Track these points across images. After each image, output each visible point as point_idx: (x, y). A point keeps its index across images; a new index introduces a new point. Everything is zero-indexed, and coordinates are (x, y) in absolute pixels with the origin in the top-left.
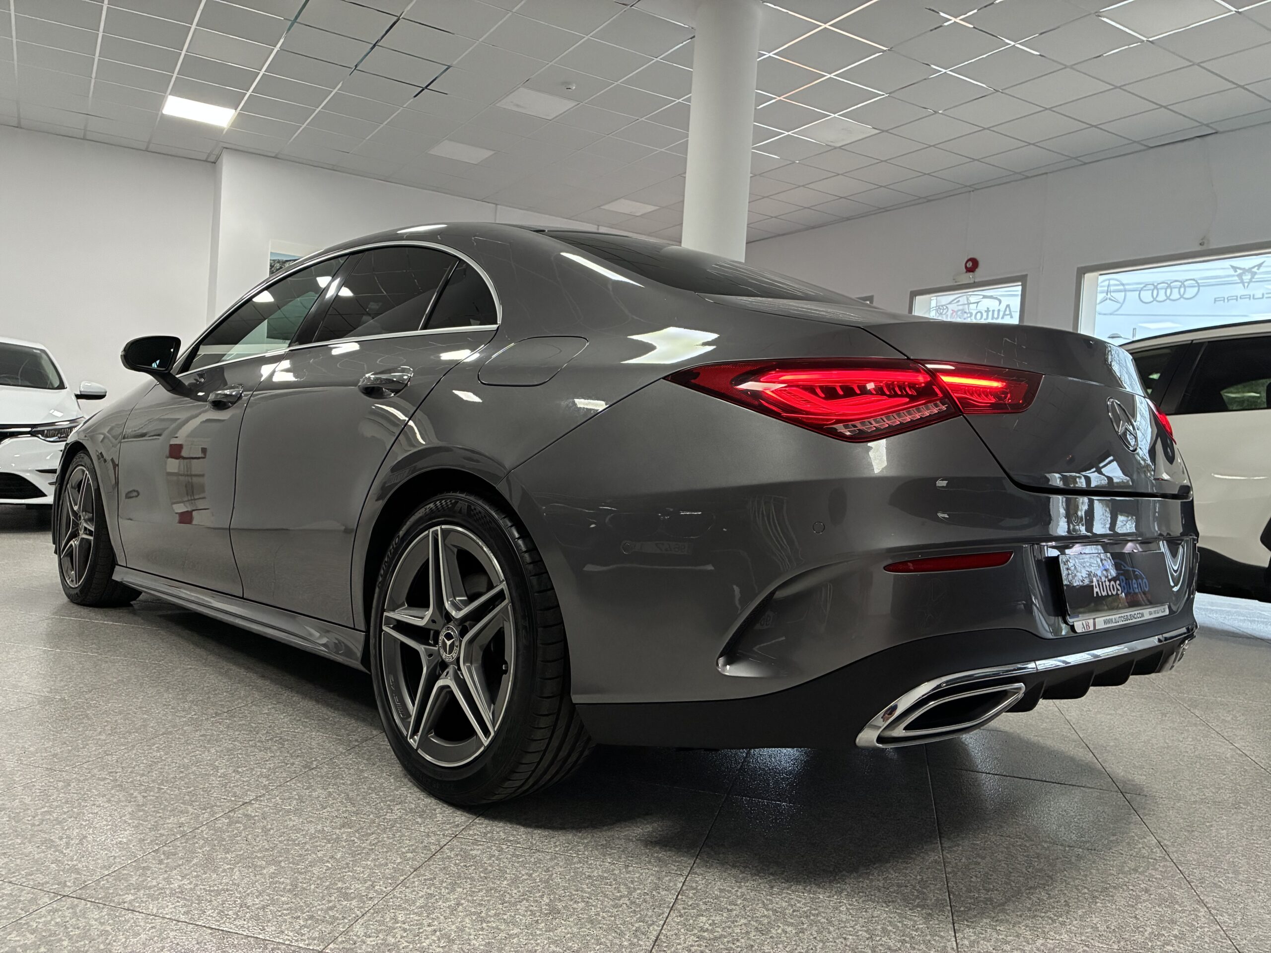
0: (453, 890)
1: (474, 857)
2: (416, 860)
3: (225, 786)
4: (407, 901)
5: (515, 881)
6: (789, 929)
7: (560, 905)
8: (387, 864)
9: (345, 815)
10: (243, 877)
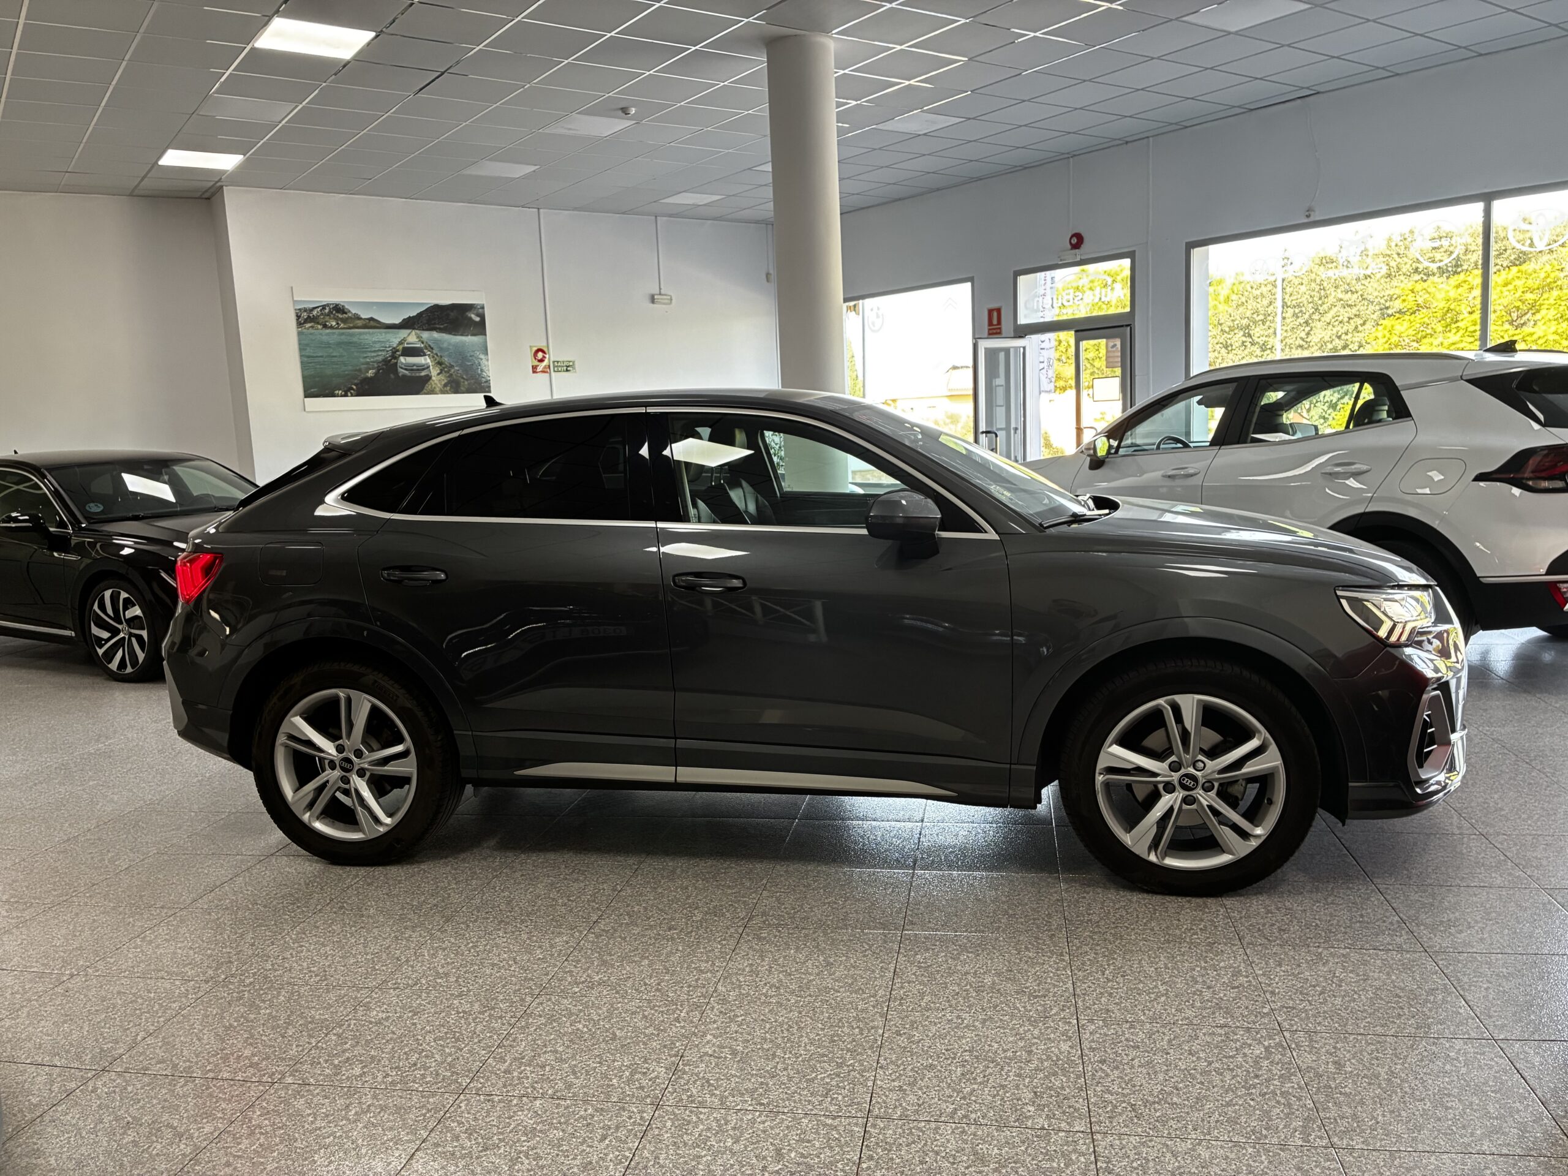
0: (763, 960)
1: (765, 938)
2: (729, 945)
3: (571, 911)
4: (739, 969)
5: (798, 949)
6: (970, 955)
7: (831, 960)
8: (713, 950)
9: (666, 921)
10: (633, 969)
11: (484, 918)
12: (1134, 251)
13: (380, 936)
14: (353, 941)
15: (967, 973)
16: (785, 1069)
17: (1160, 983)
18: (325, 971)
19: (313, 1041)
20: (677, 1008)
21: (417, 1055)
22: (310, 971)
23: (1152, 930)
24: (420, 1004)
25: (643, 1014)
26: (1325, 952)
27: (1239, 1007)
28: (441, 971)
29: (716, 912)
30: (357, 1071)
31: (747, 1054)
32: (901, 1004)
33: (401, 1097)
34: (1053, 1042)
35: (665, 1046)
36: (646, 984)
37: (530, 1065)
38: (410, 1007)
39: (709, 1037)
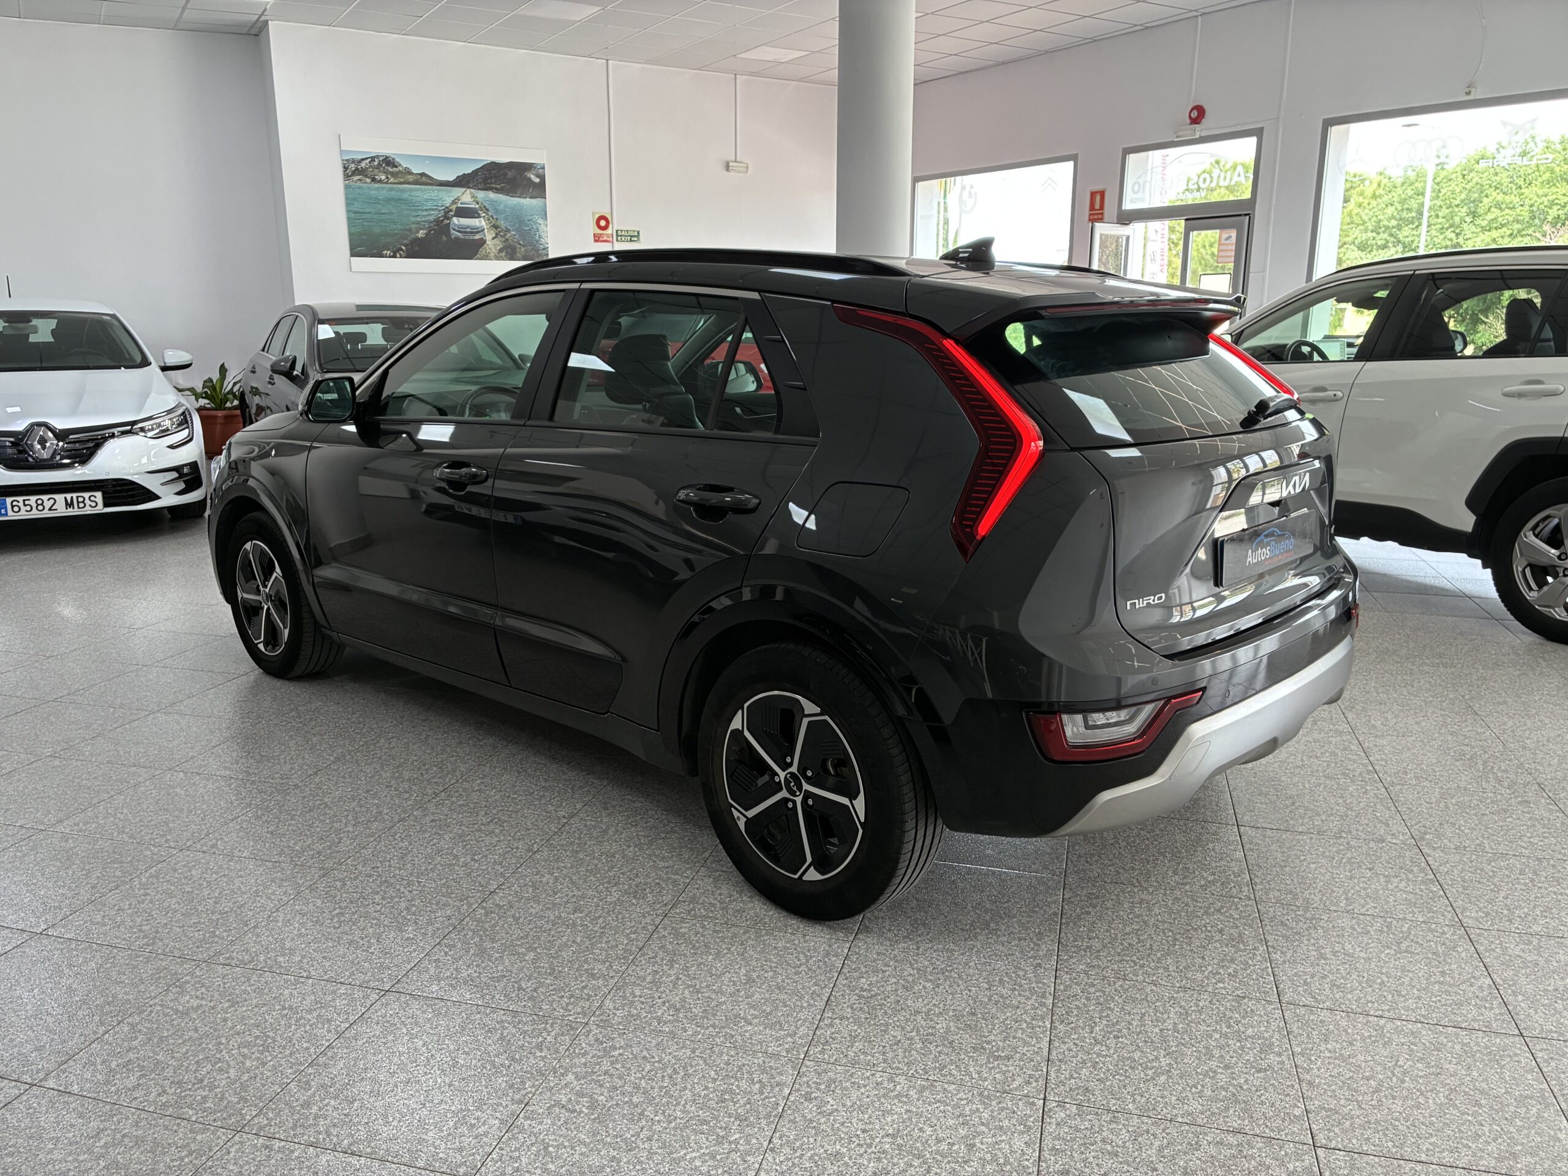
0: (672, 967)
1: (683, 935)
2: (638, 940)
4: (639, 978)
5: (718, 955)
6: (928, 985)
7: (754, 975)
8: (617, 946)
9: (574, 900)
10: (512, 964)
11: (366, 876)
12: (1262, 128)
13: (239, 889)
14: (206, 893)
15: (918, 1012)
16: (649, 1139)
17: (1163, 1053)
18: (157, 932)
19: (102, 1029)
20: (545, 1029)
21: (209, 1067)
22: (140, 931)
23: (1166, 969)
24: (245, 992)
25: (502, 1034)
26: (1389, 1026)
27: (1262, 1103)
28: (288, 945)
29: (637, 893)
30: (132, 1080)
31: (609, 1110)
32: (823, 1052)
33: (166, 1128)
34: (1005, 1133)
35: (511, 1086)
36: (520, 988)
37: (336, 1097)
38: (230, 995)
39: (570, 1077)
